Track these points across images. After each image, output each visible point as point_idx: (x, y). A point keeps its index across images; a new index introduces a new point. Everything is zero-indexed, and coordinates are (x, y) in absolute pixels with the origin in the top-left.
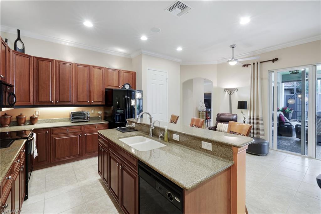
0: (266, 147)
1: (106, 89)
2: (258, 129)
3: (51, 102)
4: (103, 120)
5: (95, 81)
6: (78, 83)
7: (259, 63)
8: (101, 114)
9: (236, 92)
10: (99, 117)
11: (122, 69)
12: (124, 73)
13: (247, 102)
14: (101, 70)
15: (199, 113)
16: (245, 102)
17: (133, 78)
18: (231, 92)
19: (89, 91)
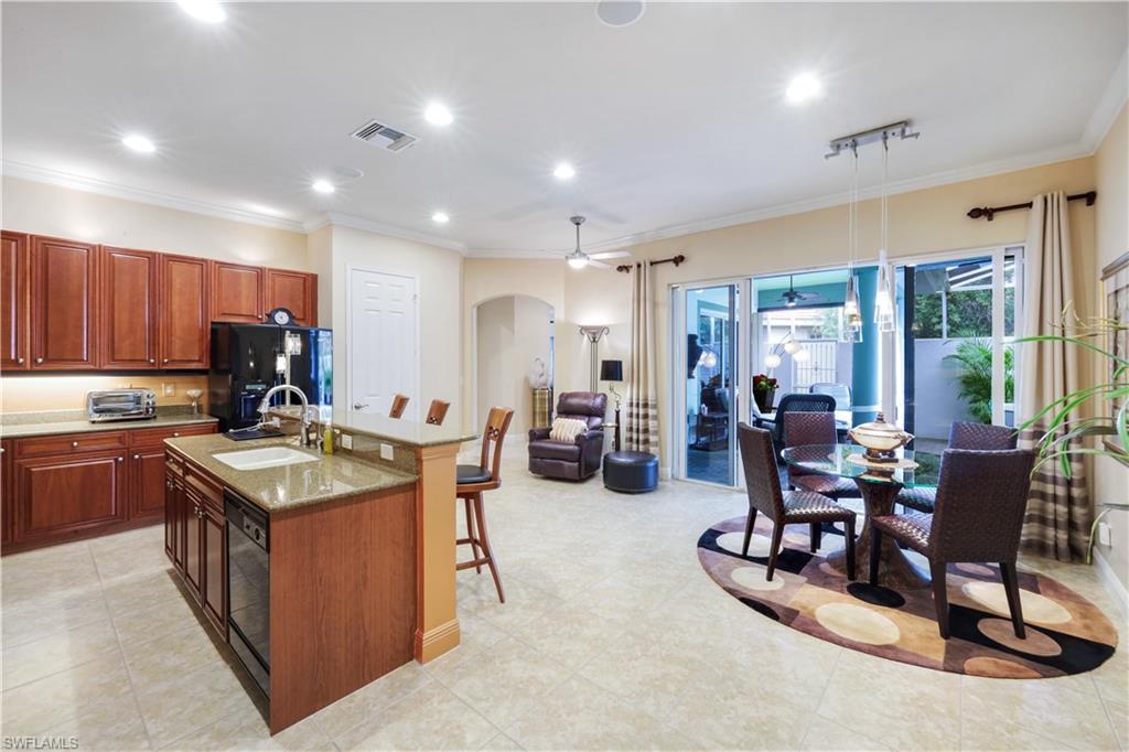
0: (651, 473)
1: (213, 323)
2: (646, 431)
3: (17, 360)
4: (205, 416)
5: (176, 300)
6: (112, 306)
7: (648, 265)
8: (200, 397)
9: (604, 337)
10: (191, 408)
11: (268, 266)
12: (278, 279)
13: (620, 362)
14: (197, 269)
15: (534, 394)
16: (616, 362)
17: (309, 291)
18: (595, 334)
19: (153, 328)
